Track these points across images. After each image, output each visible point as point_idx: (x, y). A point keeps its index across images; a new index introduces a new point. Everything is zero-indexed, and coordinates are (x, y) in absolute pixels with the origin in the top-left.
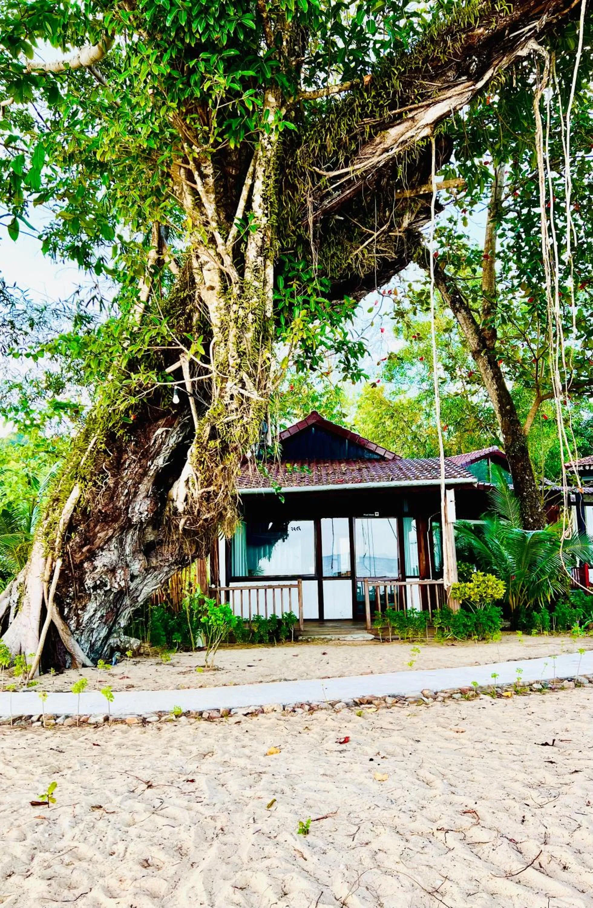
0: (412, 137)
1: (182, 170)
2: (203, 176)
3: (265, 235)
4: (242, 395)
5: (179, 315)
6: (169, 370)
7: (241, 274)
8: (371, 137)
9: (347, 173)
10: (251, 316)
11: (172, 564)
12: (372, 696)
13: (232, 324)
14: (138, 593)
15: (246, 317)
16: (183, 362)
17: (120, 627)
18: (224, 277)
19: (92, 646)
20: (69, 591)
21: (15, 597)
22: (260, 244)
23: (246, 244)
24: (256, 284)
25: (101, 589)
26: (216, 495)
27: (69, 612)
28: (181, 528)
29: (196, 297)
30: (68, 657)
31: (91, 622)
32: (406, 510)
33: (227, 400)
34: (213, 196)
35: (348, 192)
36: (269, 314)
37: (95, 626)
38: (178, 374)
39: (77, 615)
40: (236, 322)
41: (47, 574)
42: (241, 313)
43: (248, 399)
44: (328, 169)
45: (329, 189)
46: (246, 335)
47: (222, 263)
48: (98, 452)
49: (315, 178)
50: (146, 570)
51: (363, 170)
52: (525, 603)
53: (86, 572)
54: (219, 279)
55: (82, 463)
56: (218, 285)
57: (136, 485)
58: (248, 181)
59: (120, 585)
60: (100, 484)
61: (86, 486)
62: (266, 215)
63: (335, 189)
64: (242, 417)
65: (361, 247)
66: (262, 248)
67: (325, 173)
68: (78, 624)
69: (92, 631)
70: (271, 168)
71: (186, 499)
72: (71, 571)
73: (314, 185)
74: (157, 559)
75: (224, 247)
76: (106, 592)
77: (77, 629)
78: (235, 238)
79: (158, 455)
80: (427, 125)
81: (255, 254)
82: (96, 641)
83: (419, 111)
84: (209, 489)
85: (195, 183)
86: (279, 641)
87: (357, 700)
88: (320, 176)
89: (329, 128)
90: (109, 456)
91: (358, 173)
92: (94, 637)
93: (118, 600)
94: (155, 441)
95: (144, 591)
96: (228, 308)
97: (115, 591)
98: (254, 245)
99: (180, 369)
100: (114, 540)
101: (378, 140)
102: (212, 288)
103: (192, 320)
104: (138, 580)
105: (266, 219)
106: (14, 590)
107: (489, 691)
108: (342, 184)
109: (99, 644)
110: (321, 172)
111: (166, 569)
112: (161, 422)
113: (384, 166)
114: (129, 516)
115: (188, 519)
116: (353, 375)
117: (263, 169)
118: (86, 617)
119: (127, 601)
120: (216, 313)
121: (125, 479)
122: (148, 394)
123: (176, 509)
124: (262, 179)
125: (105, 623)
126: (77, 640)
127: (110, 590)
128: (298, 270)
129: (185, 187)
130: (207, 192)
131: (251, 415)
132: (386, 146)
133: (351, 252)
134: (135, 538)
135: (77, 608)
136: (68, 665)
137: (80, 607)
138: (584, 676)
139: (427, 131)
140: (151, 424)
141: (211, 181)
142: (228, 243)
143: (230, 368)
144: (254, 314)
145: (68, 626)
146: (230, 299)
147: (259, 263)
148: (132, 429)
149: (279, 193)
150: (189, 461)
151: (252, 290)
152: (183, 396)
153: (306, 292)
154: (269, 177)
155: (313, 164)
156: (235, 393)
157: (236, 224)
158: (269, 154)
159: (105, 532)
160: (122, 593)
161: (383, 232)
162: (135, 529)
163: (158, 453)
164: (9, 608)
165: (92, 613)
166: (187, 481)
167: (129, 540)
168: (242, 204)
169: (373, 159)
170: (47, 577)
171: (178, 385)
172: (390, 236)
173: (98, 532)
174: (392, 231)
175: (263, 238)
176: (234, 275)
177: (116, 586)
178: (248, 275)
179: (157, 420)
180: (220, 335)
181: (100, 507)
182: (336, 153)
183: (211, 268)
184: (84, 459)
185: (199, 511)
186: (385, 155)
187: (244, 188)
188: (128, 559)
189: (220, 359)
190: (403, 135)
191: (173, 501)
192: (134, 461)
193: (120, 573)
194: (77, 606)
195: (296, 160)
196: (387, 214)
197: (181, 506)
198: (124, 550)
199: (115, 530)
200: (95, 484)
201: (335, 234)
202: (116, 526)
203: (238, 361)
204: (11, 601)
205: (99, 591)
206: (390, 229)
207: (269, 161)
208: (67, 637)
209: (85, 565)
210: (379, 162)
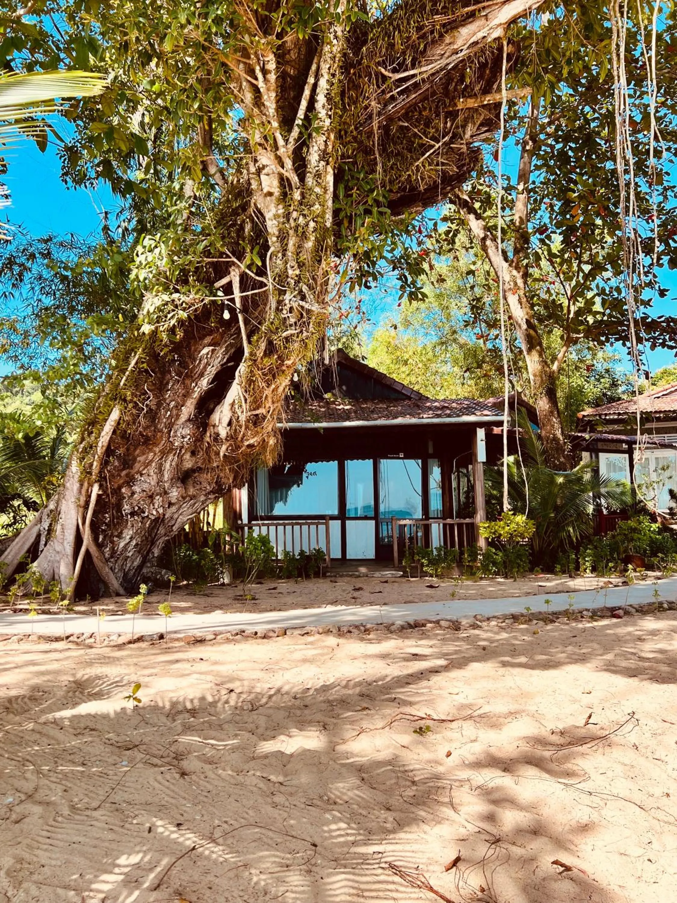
0: (484, 37)
1: (241, 66)
2: (265, 72)
3: (328, 138)
4: (302, 307)
5: (231, 226)
6: (218, 284)
7: (302, 178)
8: (441, 36)
9: (413, 76)
10: (312, 224)
11: (209, 493)
12: (426, 620)
13: (291, 232)
14: (173, 522)
15: (307, 225)
16: (234, 277)
17: (154, 557)
18: (284, 182)
19: (126, 575)
20: (105, 517)
21: (46, 525)
22: (322, 147)
23: (308, 147)
24: (318, 190)
25: (138, 515)
26: (264, 417)
27: (104, 539)
28: (222, 454)
29: (252, 205)
30: (101, 586)
31: (126, 550)
32: (431, 451)
33: (285, 314)
34: (273, 95)
35: (414, 96)
36: (328, 224)
37: (130, 554)
38: (228, 289)
39: (112, 542)
40: (296, 231)
41: (83, 499)
42: (301, 221)
43: (309, 311)
44: (394, 71)
45: (395, 92)
46: (306, 245)
47: (283, 167)
48: (140, 372)
49: (380, 80)
50: (184, 498)
51: (430, 72)
52: (549, 544)
53: (125, 498)
54: (278, 184)
55: (122, 384)
56: (277, 191)
57: (179, 407)
58: (311, 80)
59: (158, 512)
60: (140, 405)
61: (126, 408)
62: (330, 117)
63: (400, 93)
64: (301, 331)
65: (422, 160)
66: (325, 152)
67: (390, 75)
68: (113, 552)
69: (126, 560)
70: (336, 65)
71: (230, 424)
72: (108, 495)
73: (379, 87)
74: (194, 487)
75: (285, 150)
76: (143, 518)
77: (112, 557)
78: (296, 141)
79: (202, 376)
80: (501, 24)
81: (317, 158)
82: (129, 570)
83: (493, 8)
84: (257, 412)
85: (256, 79)
86: (308, 577)
87: (412, 623)
88: (385, 78)
89: (398, 25)
90: (151, 376)
91: (425, 76)
92: (128, 565)
93: (153, 529)
94: (200, 360)
95: (179, 520)
96: (287, 216)
97: (153, 518)
98: (316, 148)
99: (230, 284)
100: (154, 464)
101: (448, 39)
102: (270, 194)
103: (244, 231)
104: (174, 509)
105: (329, 120)
106: (45, 517)
107: (541, 617)
108: (407, 87)
109: (132, 573)
110: (386, 73)
111: (202, 498)
112: (207, 340)
113: (453, 68)
114: (171, 439)
115: (231, 445)
116: (411, 293)
117: (328, 66)
118: (122, 545)
119: (162, 531)
120: (275, 222)
121: (167, 401)
122: (196, 310)
123: (218, 435)
124: (326, 77)
125: (139, 552)
126: (111, 568)
127: (147, 516)
128: (358, 179)
129: (244, 84)
130: (268, 90)
131: (311, 329)
132: (455, 47)
133: (411, 164)
134: (174, 463)
135: (112, 536)
136: (101, 593)
137: (116, 534)
138: (631, 606)
139: (498, 33)
140: (196, 343)
141: (272, 77)
142: (289, 146)
143: (289, 279)
144: (316, 222)
145: (103, 553)
146: (290, 206)
147: (321, 167)
148: (177, 347)
149: (342, 94)
150: (236, 381)
151: (313, 197)
152: (232, 311)
153: (367, 201)
154: (333, 75)
155: (378, 64)
156: (295, 305)
157: (298, 125)
158: (334, 49)
159: (145, 456)
160: (159, 521)
161: (444, 143)
162: (174, 455)
163: (202, 375)
164: (39, 536)
165: (127, 540)
166: (233, 404)
167: (167, 465)
168: (304, 104)
169: (442, 61)
170: (82, 503)
171: (228, 300)
172: (451, 148)
173: (138, 456)
174: (453, 143)
175: (325, 142)
176: (295, 179)
177: (154, 513)
178: (310, 180)
179: (202, 338)
180: (278, 244)
181: (140, 429)
182: (404, 53)
183: (271, 172)
184: (124, 378)
185: (244, 435)
186: (454, 57)
187: (306, 87)
188: (166, 485)
189: (277, 270)
190: (474, 34)
191: (214, 426)
192: (178, 381)
193: (158, 500)
194: (112, 533)
195: (362, 58)
196: (449, 125)
197: (223, 432)
198: (163, 475)
199: (155, 454)
200: (136, 406)
201: (395, 144)
202: (157, 450)
203: (297, 272)
204: (42, 528)
205: (136, 518)
206: (451, 141)
207: (335, 57)
208: (101, 564)
209: (123, 490)
210: (448, 64)
